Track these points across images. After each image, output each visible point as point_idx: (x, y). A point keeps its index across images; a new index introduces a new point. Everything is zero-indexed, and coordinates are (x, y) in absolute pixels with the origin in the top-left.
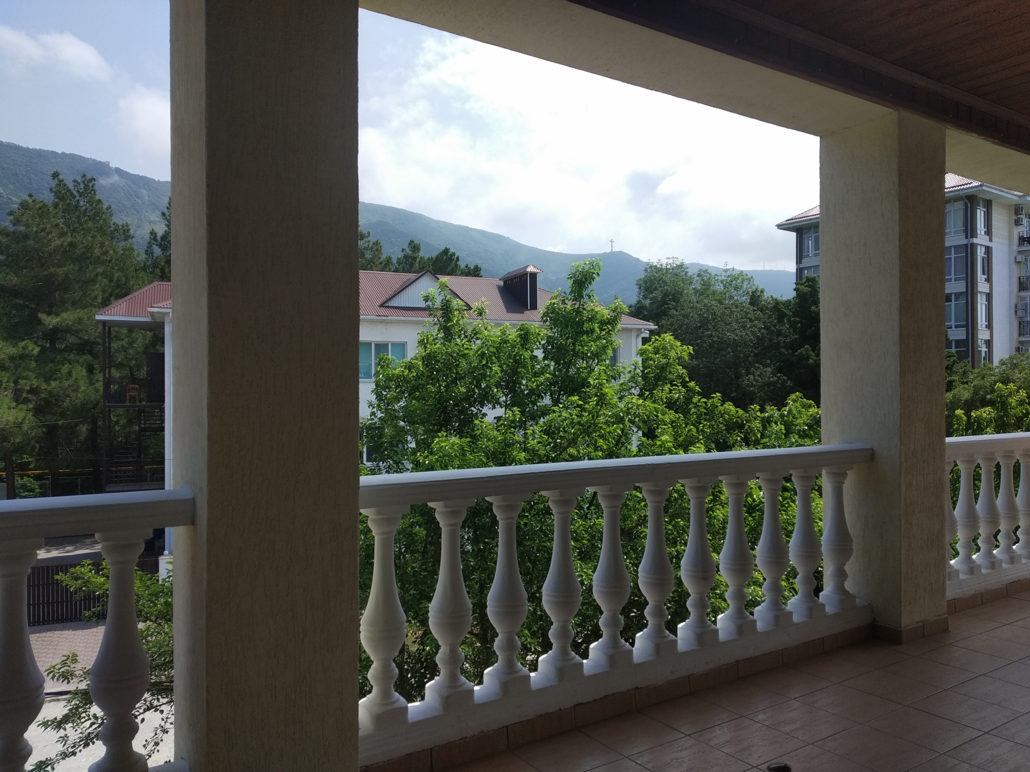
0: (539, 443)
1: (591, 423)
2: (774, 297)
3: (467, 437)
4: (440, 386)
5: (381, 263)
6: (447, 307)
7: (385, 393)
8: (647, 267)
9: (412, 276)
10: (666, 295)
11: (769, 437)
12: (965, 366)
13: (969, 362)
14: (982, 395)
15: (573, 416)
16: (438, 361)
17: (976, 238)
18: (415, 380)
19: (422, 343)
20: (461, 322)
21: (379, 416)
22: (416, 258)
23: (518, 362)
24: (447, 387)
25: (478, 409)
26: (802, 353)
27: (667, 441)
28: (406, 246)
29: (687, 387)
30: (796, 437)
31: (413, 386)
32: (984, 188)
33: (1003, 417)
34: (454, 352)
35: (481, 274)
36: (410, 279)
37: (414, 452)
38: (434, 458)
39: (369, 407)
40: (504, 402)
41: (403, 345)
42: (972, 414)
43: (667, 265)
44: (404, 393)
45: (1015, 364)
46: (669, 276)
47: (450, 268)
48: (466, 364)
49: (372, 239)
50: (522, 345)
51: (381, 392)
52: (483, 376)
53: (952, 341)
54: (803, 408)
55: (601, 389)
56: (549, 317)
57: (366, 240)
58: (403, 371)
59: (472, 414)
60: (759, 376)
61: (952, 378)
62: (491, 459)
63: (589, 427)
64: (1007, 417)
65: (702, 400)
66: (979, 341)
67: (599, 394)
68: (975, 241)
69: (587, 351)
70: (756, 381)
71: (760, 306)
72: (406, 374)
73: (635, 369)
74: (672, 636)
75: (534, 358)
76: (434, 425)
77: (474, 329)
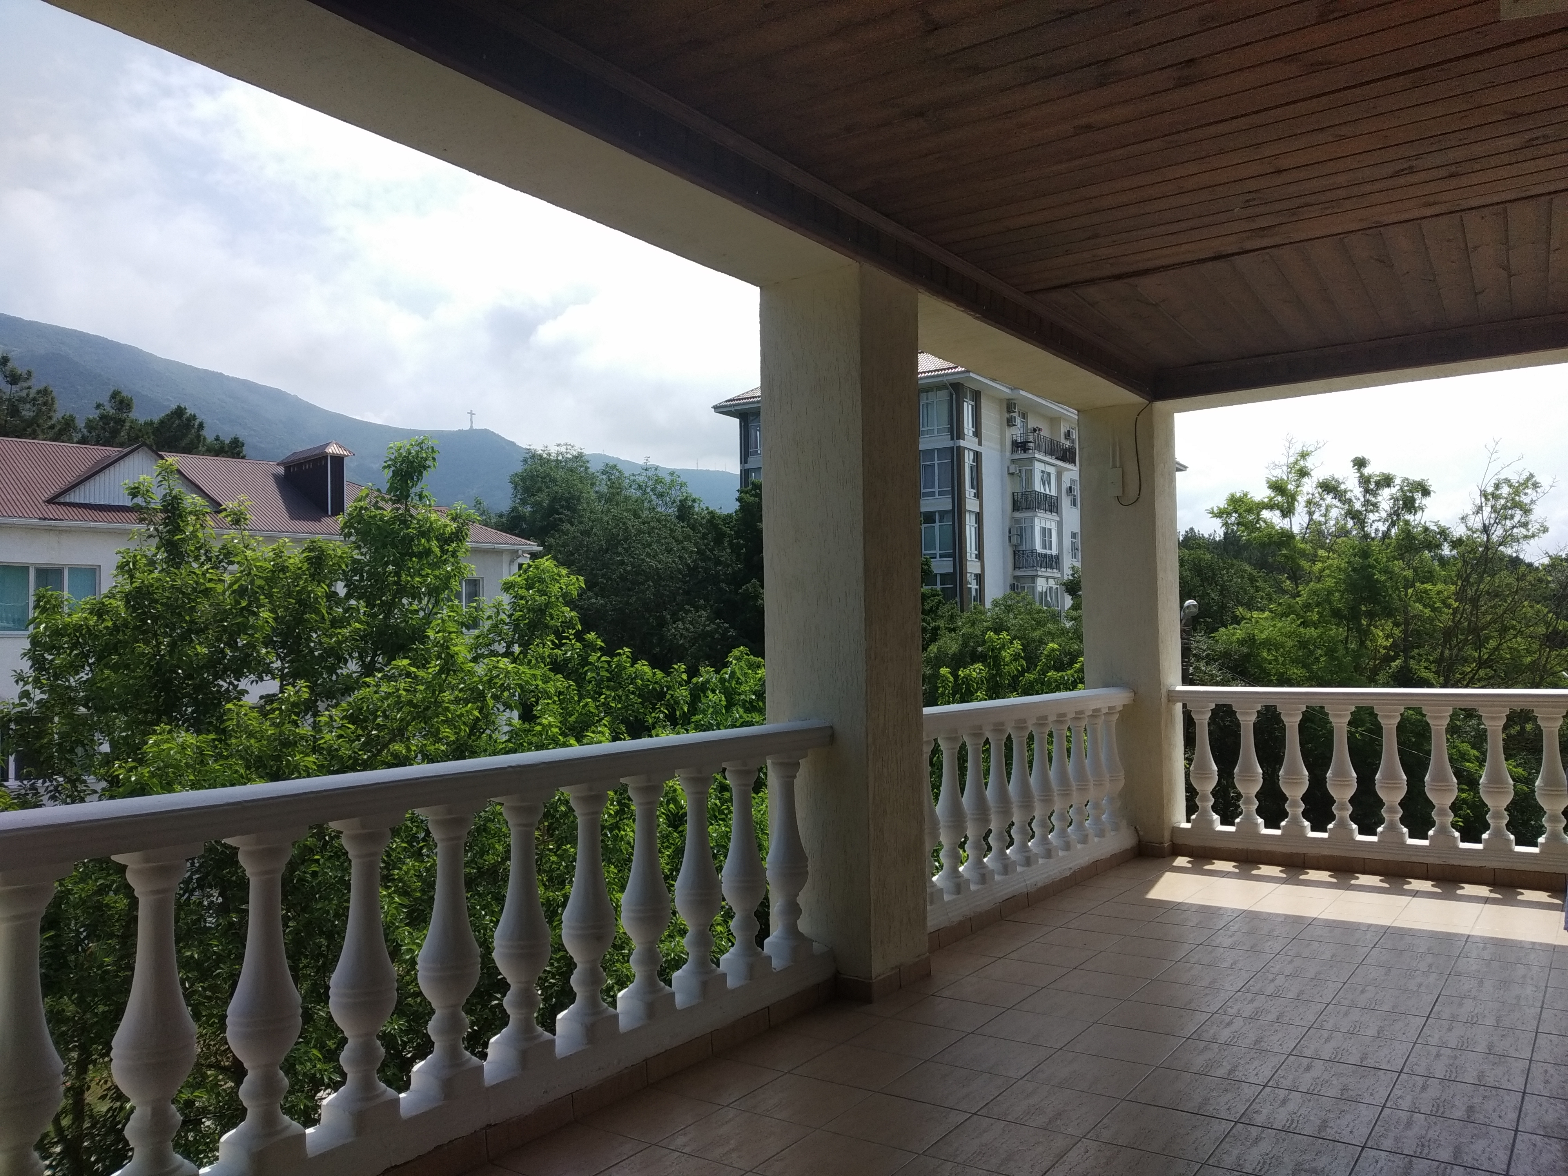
0: (340, 736)
1: (430, 702)
2: (711, 509)
3: (209, 732)
4: (159, 644)
5: (52, 427)
6: (173, 507)
7: (50, 657)
8: (527, 456)
9: (113, 451)
10: (555, 499)
11: (704, 712)
12: (952, 609)
13: (956, 603)
14: (973, 647)
15: (400, 692)
16: (156, 601)
17: (964, 439)
18: (111, 634)
19: (126, 568)
20: (200, 535)
21: (37, 699)
22: (124, 421)
23: (305, 604)
24: (173, 645)
25: (231, 683)
26: (748, 589)
27: (550, 725)
28: (105, 399)
29: (584, 640)
30: (741, 710)
31: (107, 644)
32: (972, 375)
33: (994, 676)
34: (186, 585)
35: (244, 453)
36: (108, 457)
37: (108, 760)
38: (145, 771)
39: (17, 682)
40: (279, 671)
41: (92, 573)
42: (960, 673)
43: (558, 454)
44: (87, 657)
45: (1009, 606)
46: (561, 472)
47: (186, 441)
48: (210, 606)
49: (36, 384)
50: (312, 576)
51: (42, 655)
52: (242, 628)
53: (936, 575)
54: (749, 669)
55: (448, 648)
56: (354, 528)
57: (25, 385)
58: (86, 618)
59: (218, 691)
60: (691, 623)
61: (937, 623)
62: (253, 769)
63: (427, 708)
64: (1001, 676)
65: (603, 659)
66: (969, 575)
67: (443, 656)
68: (962, 443)
69: (421, 583)
70: (687, 630)
71: (692, 521)
72: (91, 623)
73: (498, 613)
74: (547, 1035)
75: (332, 596)
76: (146, 712)
77: (224, 547)
